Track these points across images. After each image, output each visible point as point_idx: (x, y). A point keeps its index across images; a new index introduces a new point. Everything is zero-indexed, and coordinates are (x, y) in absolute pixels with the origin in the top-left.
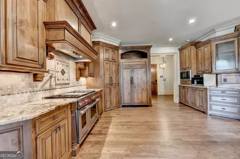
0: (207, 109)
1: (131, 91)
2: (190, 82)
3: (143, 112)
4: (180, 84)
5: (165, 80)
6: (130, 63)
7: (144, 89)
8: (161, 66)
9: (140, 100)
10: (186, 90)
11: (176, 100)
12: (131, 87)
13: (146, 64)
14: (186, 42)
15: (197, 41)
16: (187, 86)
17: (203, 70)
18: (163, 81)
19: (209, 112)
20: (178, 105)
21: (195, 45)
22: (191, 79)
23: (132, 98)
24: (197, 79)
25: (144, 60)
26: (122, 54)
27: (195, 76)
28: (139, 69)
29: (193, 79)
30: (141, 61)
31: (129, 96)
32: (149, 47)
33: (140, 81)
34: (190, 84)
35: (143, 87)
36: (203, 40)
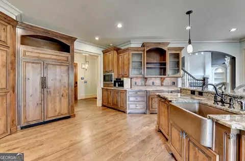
0: (126, 109)
1: (43, 99)
2: (113, 85)
3: (64, 128)
4: (102, 87)
5: (86, 82)
6: (41, 56)
7: (65, 95)
8: (84, 66)
9: (58, 111)
10: (109, 92)
11: (99, 103)
12: (42, 93)
13: (67, 60)
14: (109, 45)
15: (118, 47)
16: (110, 88)
17: (123, 74)
18: (84, 84)
19: (128, 111)
20: (101, 108)
21: (117, 51)
22: (113, 82)
23: (43, 111)
24: (118, 82)
25: (65, 54)
26: (23, 37)
27: (116, 79)
28: (58, 66)
29: (115, 82)
30: (61, 55)
31: (39, 108)
32: (73, 40)
33: (58, 84)
34: (112, 87)
35: (62, 92)
36: (123, 48)
